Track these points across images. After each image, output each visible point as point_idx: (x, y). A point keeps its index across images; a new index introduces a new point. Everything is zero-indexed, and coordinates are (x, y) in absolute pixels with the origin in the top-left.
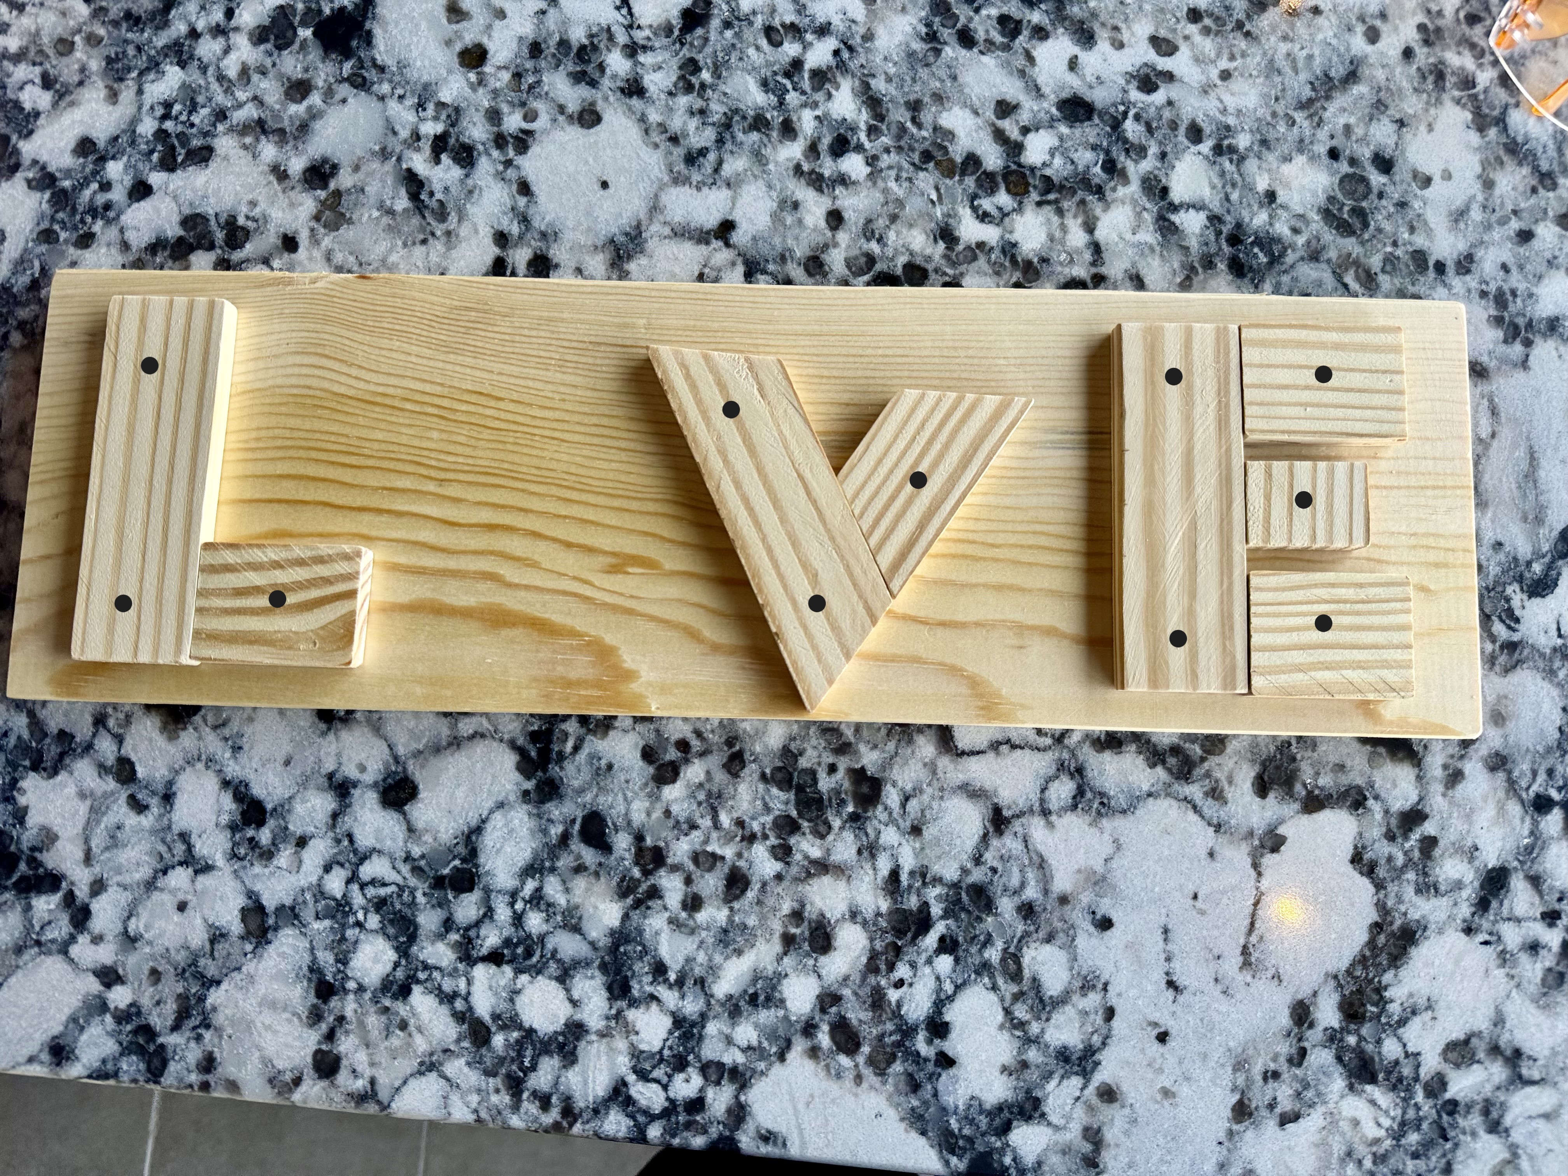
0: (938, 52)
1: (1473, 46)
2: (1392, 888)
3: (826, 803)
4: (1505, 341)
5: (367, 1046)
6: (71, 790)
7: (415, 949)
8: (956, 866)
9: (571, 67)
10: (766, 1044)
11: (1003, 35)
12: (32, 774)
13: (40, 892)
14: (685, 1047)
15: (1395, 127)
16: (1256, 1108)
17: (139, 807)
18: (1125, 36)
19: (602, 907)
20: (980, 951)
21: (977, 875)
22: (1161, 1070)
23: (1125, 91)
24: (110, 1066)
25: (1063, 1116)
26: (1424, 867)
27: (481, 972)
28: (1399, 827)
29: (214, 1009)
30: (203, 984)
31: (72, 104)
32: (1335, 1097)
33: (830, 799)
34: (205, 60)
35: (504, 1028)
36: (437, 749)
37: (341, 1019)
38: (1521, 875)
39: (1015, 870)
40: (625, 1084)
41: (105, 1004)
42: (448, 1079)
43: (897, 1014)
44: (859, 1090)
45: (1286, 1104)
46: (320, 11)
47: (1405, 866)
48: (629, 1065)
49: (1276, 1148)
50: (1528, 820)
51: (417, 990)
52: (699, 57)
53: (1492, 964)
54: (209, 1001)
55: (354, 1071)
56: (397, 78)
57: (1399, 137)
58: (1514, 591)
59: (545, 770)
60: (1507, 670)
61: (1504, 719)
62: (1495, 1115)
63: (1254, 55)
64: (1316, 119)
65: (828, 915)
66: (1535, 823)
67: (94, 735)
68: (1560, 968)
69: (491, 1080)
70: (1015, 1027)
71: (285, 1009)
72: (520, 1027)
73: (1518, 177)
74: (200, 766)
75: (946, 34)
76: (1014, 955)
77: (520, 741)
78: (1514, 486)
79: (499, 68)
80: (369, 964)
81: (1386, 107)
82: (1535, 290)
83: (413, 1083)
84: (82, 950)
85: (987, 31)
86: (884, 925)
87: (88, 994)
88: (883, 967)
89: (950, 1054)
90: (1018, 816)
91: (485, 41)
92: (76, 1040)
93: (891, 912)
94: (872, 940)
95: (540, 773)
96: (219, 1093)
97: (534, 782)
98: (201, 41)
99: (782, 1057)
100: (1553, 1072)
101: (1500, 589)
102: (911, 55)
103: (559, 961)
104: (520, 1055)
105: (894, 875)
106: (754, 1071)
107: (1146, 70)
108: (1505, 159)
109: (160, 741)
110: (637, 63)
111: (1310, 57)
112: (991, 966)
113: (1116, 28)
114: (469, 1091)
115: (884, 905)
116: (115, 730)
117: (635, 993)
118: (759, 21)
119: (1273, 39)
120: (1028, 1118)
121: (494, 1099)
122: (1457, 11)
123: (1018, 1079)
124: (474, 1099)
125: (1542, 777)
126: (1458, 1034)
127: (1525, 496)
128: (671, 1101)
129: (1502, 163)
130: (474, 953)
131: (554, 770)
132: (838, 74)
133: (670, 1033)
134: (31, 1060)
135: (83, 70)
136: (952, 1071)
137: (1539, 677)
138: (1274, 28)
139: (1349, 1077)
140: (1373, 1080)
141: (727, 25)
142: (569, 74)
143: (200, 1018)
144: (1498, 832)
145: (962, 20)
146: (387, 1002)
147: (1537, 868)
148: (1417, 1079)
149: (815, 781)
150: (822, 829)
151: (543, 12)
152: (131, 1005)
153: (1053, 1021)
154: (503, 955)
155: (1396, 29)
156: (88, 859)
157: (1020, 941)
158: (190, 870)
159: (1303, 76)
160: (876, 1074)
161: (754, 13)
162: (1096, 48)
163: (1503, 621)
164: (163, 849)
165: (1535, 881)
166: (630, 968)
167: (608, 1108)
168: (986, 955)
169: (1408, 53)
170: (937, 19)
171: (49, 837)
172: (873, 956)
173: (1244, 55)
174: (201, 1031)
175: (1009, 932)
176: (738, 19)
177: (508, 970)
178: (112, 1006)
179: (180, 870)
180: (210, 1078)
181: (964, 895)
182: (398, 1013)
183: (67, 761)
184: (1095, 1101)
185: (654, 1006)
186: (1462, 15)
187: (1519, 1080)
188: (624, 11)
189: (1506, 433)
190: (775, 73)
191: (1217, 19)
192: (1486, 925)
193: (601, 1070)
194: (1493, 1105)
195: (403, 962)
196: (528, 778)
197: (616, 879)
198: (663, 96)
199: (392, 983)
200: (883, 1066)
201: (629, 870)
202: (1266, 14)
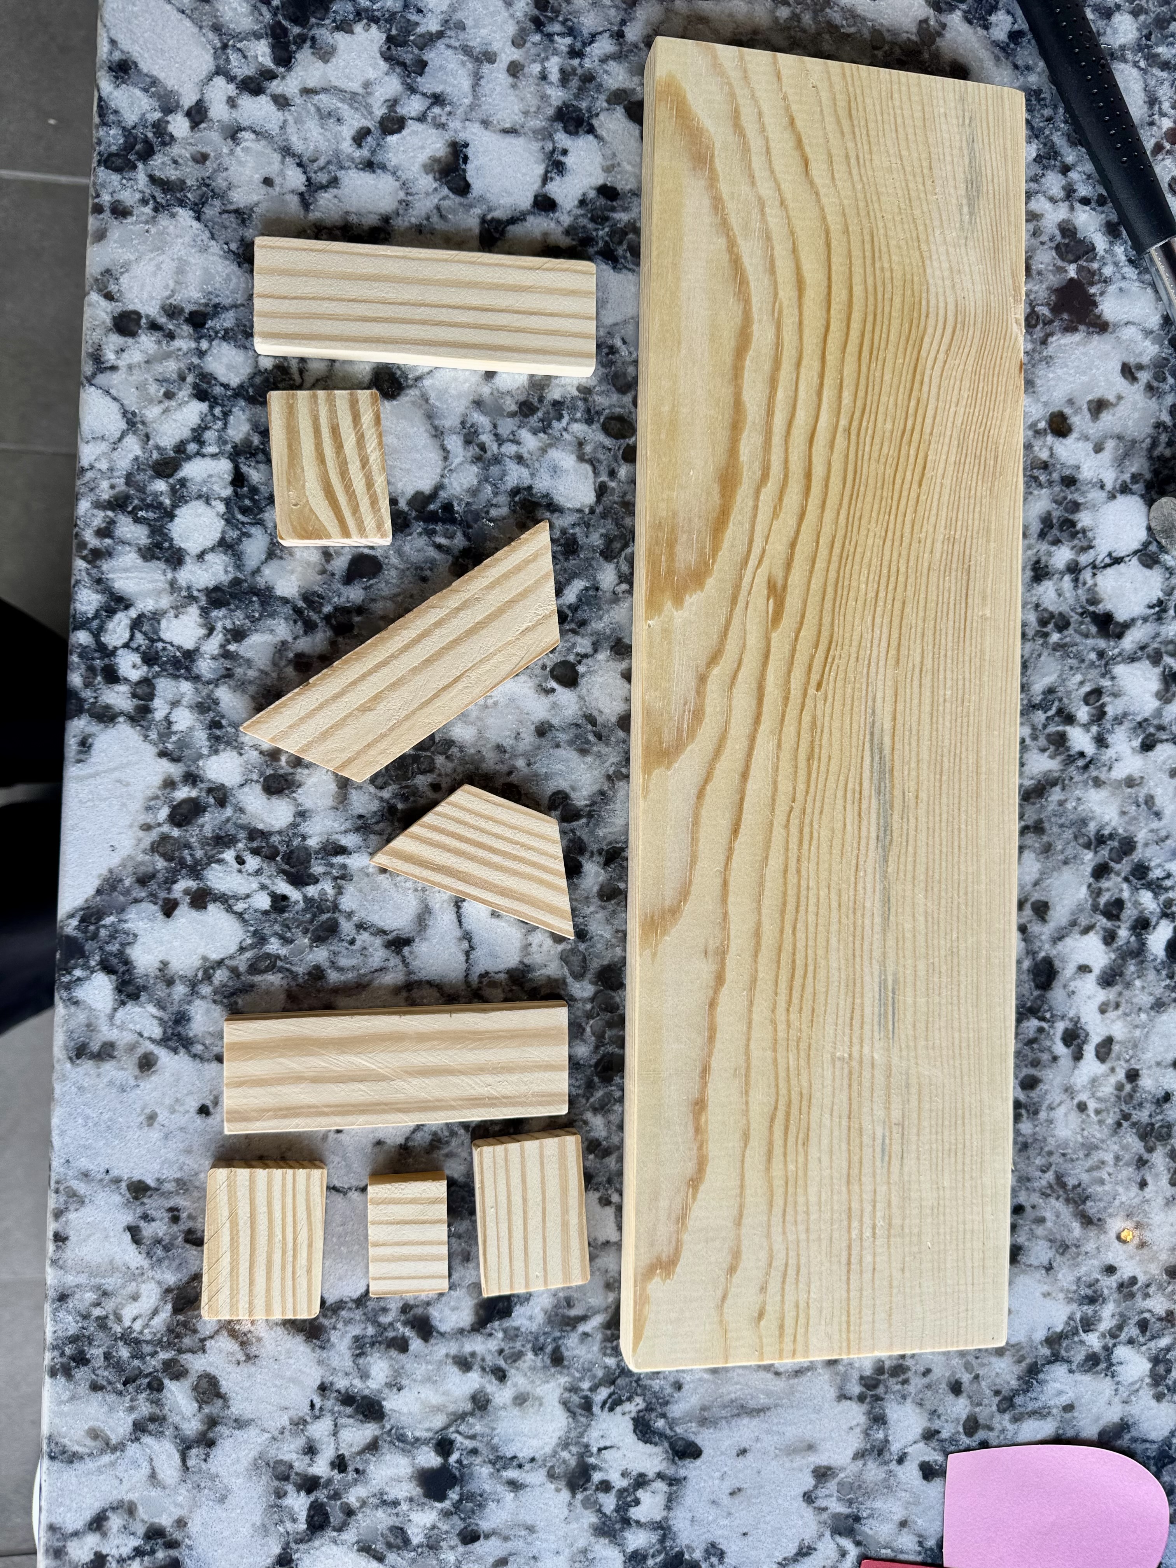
0: (1087, 846)
1: (1120, 1327)
2: (358, 1315)
3: (404, 783)
4: (862, 1378)
5: (147, 362)
6: (371, 74)
7: (243, 403)
8: (354, 907)
9: (1056, 514)
10: (174, 738)
11: (1106, 905)
12: (384, 36)
13: (273, 47)
14: (165, 663)
15: (1046, 1263)
16: (143, 1204)
17: (360, 137)
18: (1112, 1015)
19: (293, 578)
20: (276, 934)
21: (346, 927)
22: (173, 1111)
23: (1063, 1018)
24: (112, 118)
25: (123, 1023)
26: (380, 1343)
27: (224, 466)
28: (415, 1316)
29: (173, 216)
30: (196, 204)
31: (997, 59)
32: (158, 1276)
33: (407, 787)
34: (1043, 180)
35: (173, 490)
36: (430, 416)
37: (171, 336)
38: (378, 1432)
39: (353, 962)
40: (127, 607)
41: (171, 112)
42: (120, 439)
43: (211, 860)
44: (136, 829)
45: (148, 1231)
46: (1092, 284)
47: (379, 1325)
48: (145, 610)
49: (106, 1224)
50: (429, 1435)
51: (204, 407)
52: (1071, 631)
53: (292, 1413)
54: (180, 211)
55: (122, 350)
56: (1037, 356)
57: (1037, 1267)
58: (638, 1403)
59: (417, 519)
60: (565, 1404)
61: (521, 1404)
62: (151, 1427)
63: (1100, 1132)
64: (1048, 1191)
65: (300, 791)
66: (426, 1442)
67: (424, 94)
68: (293, 1476)
69: (123, 480)
70: (206, 971)
71: (177, 282)
72: (175, 506)
73: (1008, 1377)
74: (401, 195)
75: (1104, 853)
76: (274, 966)
77: (443, 494)
78: (733, 1396)
79: (1051, 449)
80: (225, 360)
81: (1062, 1254)
82: (909, 1400)
83: (115, 407)
84: (221, 89)
85: (1108, 890)
86: (295, 843)
87: (179, 95)
88: (255, 844)
89: (176, 912)
90: (404, 961)
91: (1074, 435)
92: (135, 85)
93: (306, 849)
94: (280, 833)
95: (414, 514)
96: (93, 222)
97: (406, 509)
98: (1060, 176)
99: (163, 754)
100: (196, 1478)
101: (639, 1391)
102: (1084, 822)
103: (239, 540)
104: (148, 507)
105: (342, 850)
106: (148, 729)
107: (1083, 1035)
108: (1023, 1364)
109: (423, 157)
110: (1062, 574)
111: (1102, 1182)
112: (263, 945)
113: (1117, 1006)
114: (111, 460)
115: (313, 843)
116: (430, 115)
117: (215, 613)
118: (1106, 683)
119: (1116, 1148)
120: (119, 990)
121: (105, 485)
122: (1150, 1311)
123: (156, 977)
124: (103, 465)
125: (469, 1444)
126: (225, 1386)
127: (724, 1407)
128: (113, 653)
129: (1019, 1362)
130: (242, 459)
131: (418, 527)
132: (1063, 757)
133: (179, 648)
134: (113, 42)
135: (1028, 68)
136: (160, 916)
137: (561, 1433)
138: (1125, 1148)
139: (179, 1288)
140: (176, 1310)
141: (1101, 654)
142: (1049, 513)
143: (163, 202)
144: (416, 1408)
145: (1117, 867)
146: (190, 379)
147: (385, 1447)
148: (180, 1351)
149: (423, 772)
150: (380, 781)
151: (1102, 487)
152: (172, 136)
153: (213, 1006)
154: (242, 486)
155: (1132, 1257)
156: (307, 92)
157: (288, 970)
158: (303, 189)
159: (1085, 1177)
160: (152, 844)
161: (1113, 678)
162: (1099, 989)
163: (610, 1396)
164: (322, 162)
165: (373, 1447)
166: (237, 607)
167: (103, 592)
168: (273, 940)
169: (1110, 1270)
170: (1116, 844)
171: (325, 54)
172: (264, 835)
173: (1101, 1122)
174: (151, 204)
175: (295, 960)
176: (1107, 664)
177: (228, 492)
178: (169, 118)
179: (303, 178)
180: (107, 213)
181: (325, 916)
182: (180, 389)
183: (398, 70)
184: (140, 1051)
185: (203, 632)
186: (1147, 1315)
187: (185, 1447)
188: (1108, 561)
189: (779, 1385)
190: (1060, 700)
191: (1131, 1096)
192: (329, 1404)
193: (138, 584)
194: (161, 1425)
195: (229, 393)
196: (409, 503)
197: (320, 590)
198: (1034, 599)
199: (209, 383)
200: (161, 849)
201: (329, 602)
202: (1137, 1140)
